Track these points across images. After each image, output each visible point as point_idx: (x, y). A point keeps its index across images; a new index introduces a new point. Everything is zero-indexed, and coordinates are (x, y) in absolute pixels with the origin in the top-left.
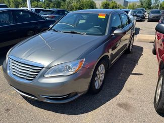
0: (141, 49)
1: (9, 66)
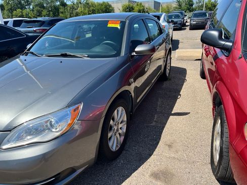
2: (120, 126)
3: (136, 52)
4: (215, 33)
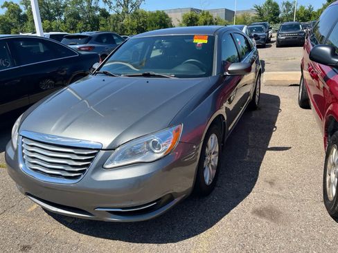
0: (275, 100)
1: (23, 154)
2: (213, 156)
3: (229, 72)
4: (327, 50)
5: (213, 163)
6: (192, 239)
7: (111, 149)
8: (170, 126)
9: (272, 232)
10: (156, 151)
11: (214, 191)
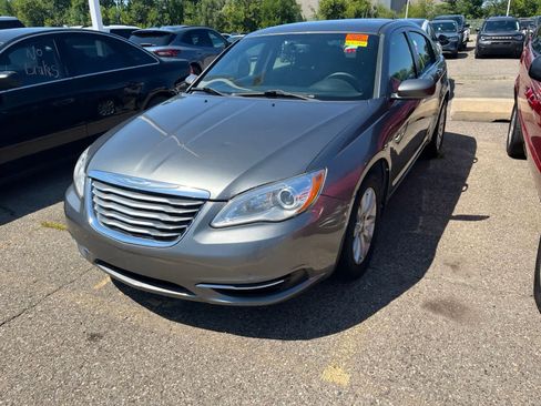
1: (94, 203)
2: (367, 223)
3: (400, 93)
5: (366, 234)
6: (332, 337)
7: (222, 200)
8: (309, 170)
9: (451, 333)
10: (286, 207)
11: (365, 275)
